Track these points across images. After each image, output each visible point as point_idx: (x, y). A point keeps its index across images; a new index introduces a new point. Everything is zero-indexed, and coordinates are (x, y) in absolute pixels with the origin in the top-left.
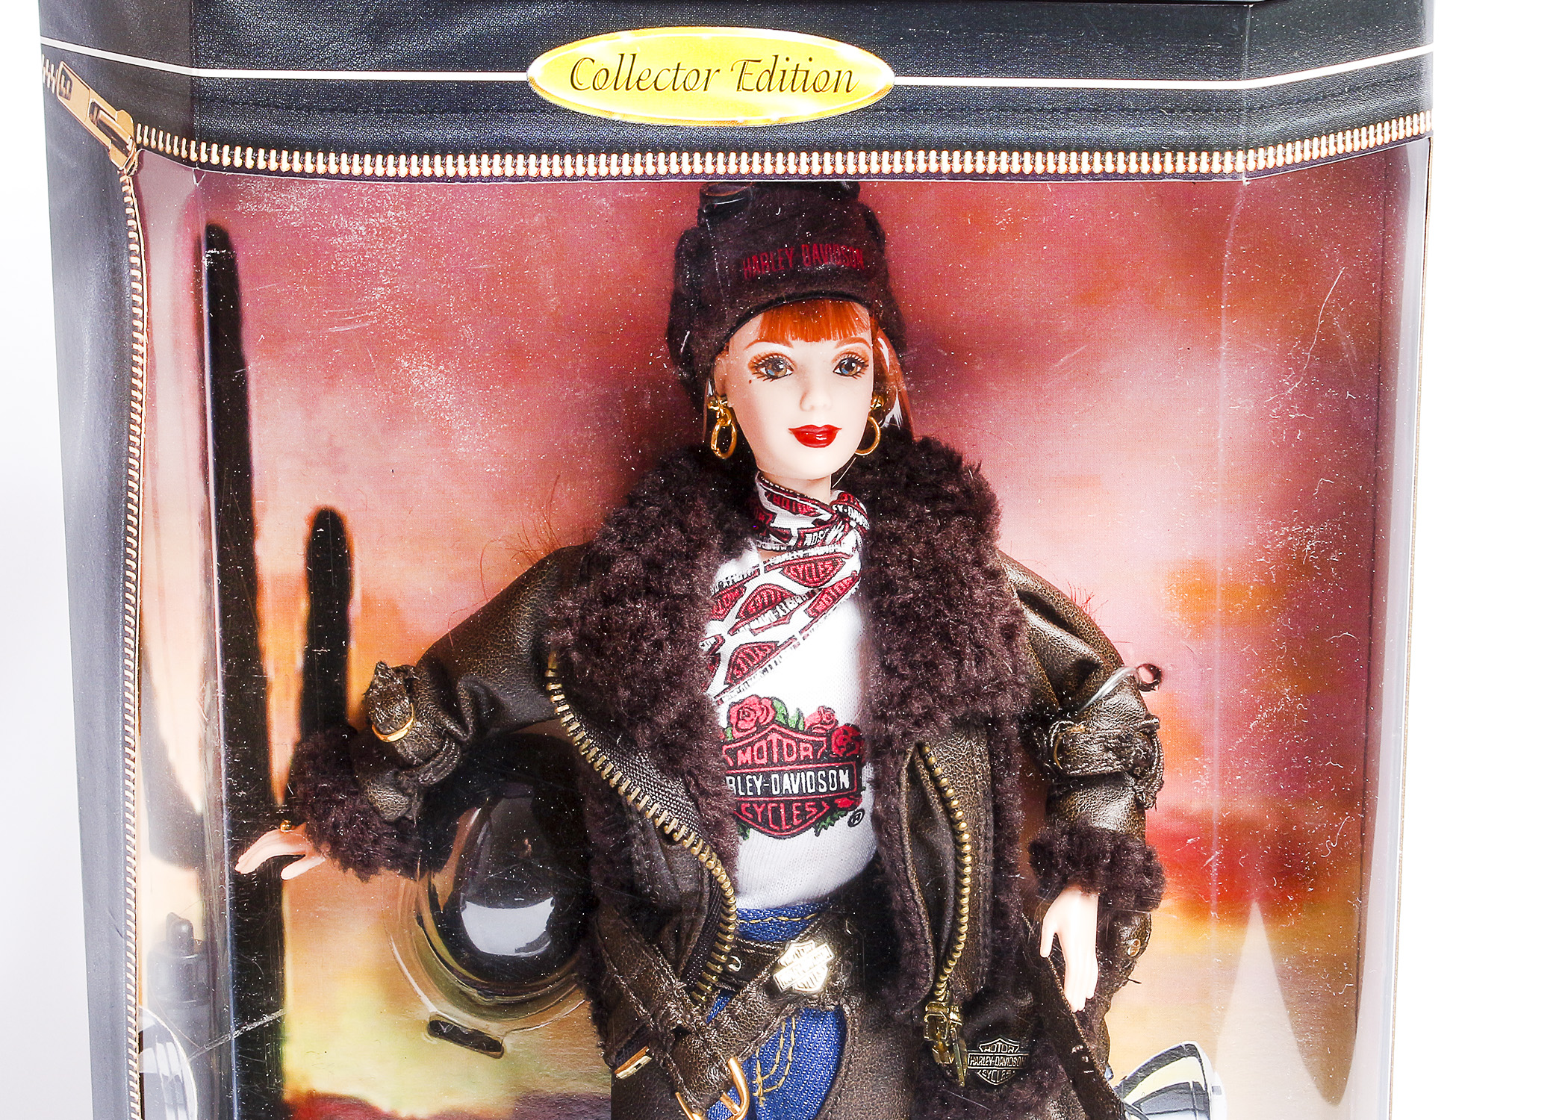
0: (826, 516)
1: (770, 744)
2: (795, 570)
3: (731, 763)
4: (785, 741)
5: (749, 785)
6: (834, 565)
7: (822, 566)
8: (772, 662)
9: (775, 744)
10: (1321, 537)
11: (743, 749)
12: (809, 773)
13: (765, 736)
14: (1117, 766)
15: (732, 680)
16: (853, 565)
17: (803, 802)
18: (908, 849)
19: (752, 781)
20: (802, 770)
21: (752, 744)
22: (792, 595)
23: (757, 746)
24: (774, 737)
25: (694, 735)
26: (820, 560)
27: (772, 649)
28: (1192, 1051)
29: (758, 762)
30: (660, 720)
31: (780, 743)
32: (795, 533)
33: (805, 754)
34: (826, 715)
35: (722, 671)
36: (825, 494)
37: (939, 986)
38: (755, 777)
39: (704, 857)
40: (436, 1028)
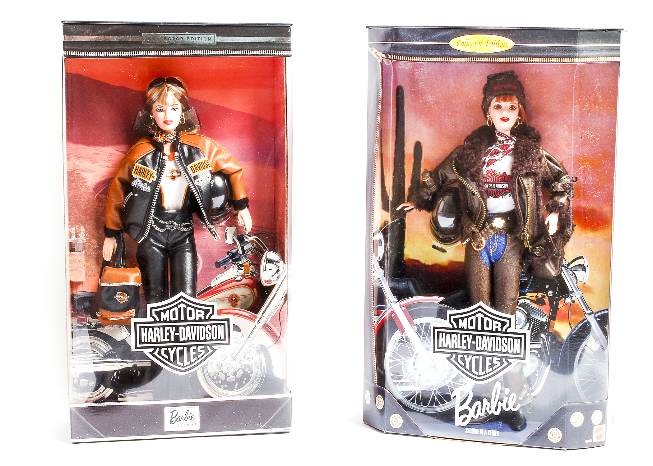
0: (508, 138)
1: (493, 178)
2: (501, 147)
3: (486, 182)
4: (496, 178)
5: (489, 186)
6: (508, 146)
8: (495, 163)
10: (594, 134)
11: (488, 179)
12: (501, 184)
13: (492, 177)
14: (563, 190)
15: (487, 166)
16: (512, 147)
17: (500, 190)
18: (518, 198)
20: (499, 184)
21: (490, 178)
22: (500, 152)
24: (494, 177)
25: (479, 174)
26: (506, 145)
27: (495, 160)
29: (491, 181)
30: (472, 170)
31: (495, 178)
32: (502, 141)
33: (500, 180)
34: (505, 174)
35: (486, 165)
36: (508, 133)
37: (525, 229)
39: (480, 199)
40: (434, 247)
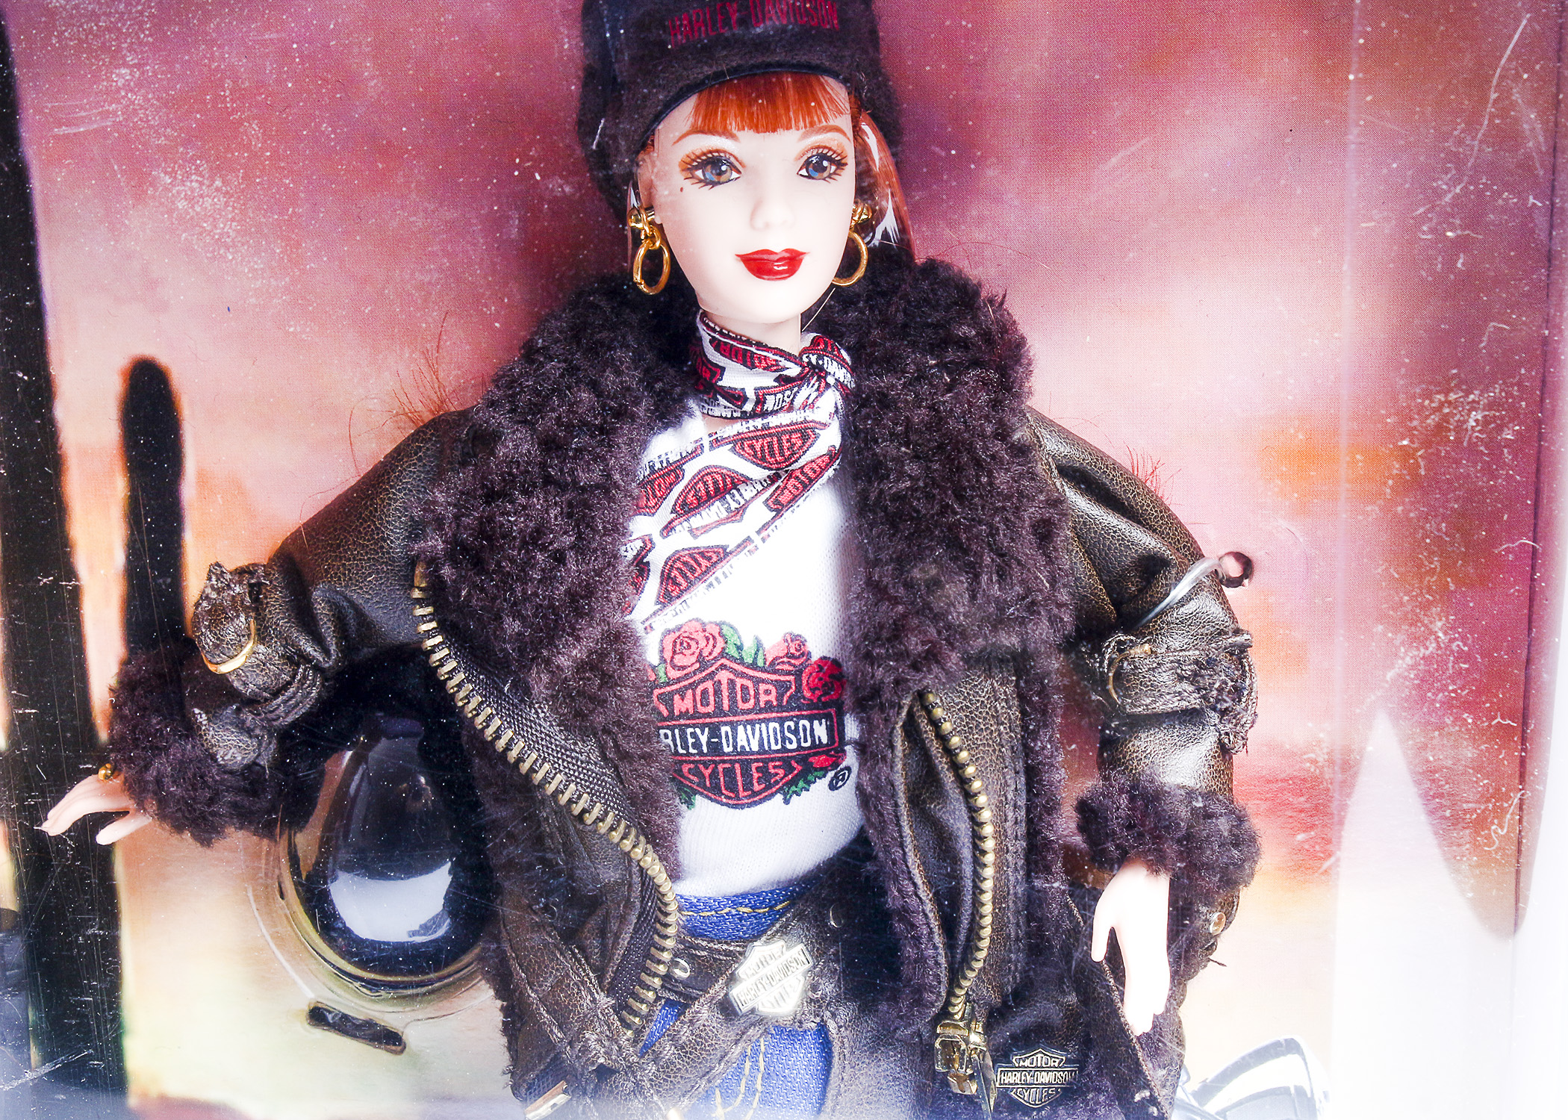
0: (793, 370)
1: (718, 685)
2: (752, 447)
3: (665, 713)
4: (739, 682)
5: (691, 741)
6: (805, 438)
7: (788, 441)
8: (719, 573)
9: (724, 687)
11: (682, 693)
12: (772, 725)
13: (712, 675)
15: (667, 598)
16: (830, 438)
17: (765, 761)
18: (907, 830)
19: (694, 735)
20: (761, 721)
21: (693, 686)
22: (746, 480)
23: (701, 687)
24: (724, 676)
25: (608, 680)
26: (784, 432)
27: (715, 556)
28: (1290, 1047)
29: (702, 710)
30: (563, 661)
31: (731, 682)
32: (751, 394)
33: (767, 698)
34: (797, 647)
36: (794, 340)
38: (698, 731)
39: (627, 845)
